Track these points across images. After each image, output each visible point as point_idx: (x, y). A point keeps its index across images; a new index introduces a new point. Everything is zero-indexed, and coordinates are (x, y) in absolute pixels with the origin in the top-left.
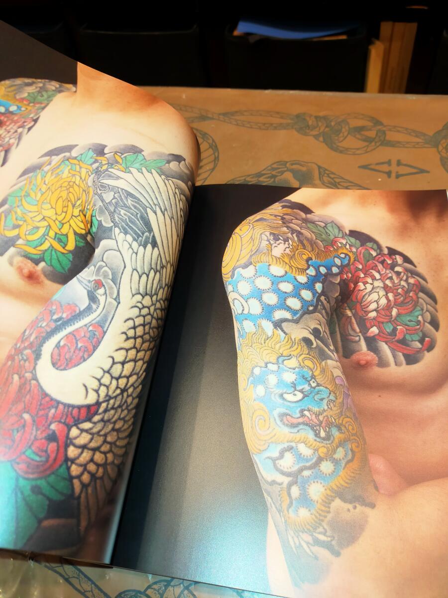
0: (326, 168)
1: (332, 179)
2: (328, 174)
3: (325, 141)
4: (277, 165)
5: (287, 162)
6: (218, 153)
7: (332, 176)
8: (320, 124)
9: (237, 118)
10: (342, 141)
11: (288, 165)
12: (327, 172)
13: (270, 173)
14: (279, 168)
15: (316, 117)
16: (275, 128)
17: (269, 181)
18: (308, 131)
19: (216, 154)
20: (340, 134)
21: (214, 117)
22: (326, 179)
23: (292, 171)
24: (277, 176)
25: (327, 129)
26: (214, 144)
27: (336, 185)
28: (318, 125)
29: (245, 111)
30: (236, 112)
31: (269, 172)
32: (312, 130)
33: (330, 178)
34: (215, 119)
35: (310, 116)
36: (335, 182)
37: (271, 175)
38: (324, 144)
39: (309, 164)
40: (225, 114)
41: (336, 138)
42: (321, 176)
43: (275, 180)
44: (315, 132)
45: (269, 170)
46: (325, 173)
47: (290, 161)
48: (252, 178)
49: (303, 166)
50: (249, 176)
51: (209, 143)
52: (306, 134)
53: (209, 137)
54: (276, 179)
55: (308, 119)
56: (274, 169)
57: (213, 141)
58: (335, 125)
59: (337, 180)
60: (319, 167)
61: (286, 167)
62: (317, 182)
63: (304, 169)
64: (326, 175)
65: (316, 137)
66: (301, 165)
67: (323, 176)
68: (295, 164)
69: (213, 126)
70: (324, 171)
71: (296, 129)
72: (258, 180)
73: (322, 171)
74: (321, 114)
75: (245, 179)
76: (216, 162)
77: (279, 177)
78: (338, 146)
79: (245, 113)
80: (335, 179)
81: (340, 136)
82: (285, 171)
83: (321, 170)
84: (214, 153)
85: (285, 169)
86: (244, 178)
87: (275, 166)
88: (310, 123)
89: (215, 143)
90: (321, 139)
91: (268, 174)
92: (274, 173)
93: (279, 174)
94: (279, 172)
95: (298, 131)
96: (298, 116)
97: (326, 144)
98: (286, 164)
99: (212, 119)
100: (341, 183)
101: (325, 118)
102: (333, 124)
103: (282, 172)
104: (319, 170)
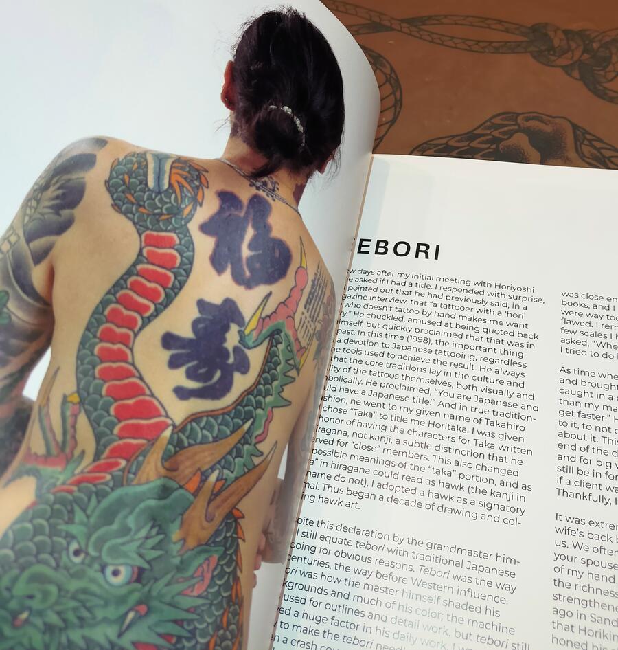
0: (588, 129)
1: (599, 150)
2: (590, 141)
3: (582, 78)
4: (502, 119)
5: (519, 114)
6: (401, 93)
7: (598, 145)
8: (573, 45)
9: (430, 28)
10: (612, 80)
11: (520, 120)
12: (588, 137)
13: (490, 134)
14: (506, 126)
15: (566, 32)
16: (497, 51)
17: (489, 148)
18: (553, 58)
19: (398, 94)
20: (607, 66)
21: (393, 26)
22: (586, 150)
23: (528, 132)
24: (502, 140)
25: (586, 56)
26: (393, 75)
27: (605, 161)
28: (570, 47)
29: (446, 17)
30: (430, 18)
31: (488, 132)
32: (559, 57)
33: (594, 147)
34: (393, 30)
35: (556, 29)
36: (604, 156)
37: (490, 137)
38: (581, 83)
39: (557, 120)
40: (411, 21)
41: (602, 73)
42: (578, 143)
43: (497, 147)
44: (564, 61)
45: (489, 128)
46: (585, 138)
47: (523, 113)
48: (459, 141)
49: (546, 124)
50: (454, 137)
51: (385, 74)
52: (548, 64)
53: (385, 63)
54: (501, 146)
55: (551, 34)
56: (496, 127)
57: (392, 69)
58: (599, 48)
59: (608, 153)
60: (575, 127)
61: (517, 124)
62: (572, 154)
63: (548, 129)
64: (586, 142)
65: (567, 69)
66: (542, 121)
67: (582, 143)
68: (533, 119)
69: (391, 42)
70: (583, 134)
71: (531, 52)
72: (468, 145)
73: (581, 135)
74: (575, 27)
75: (447, 143)
76: (398, 109)
77: (504, 143)
78: (605, 88)
79: (444, 21)
80: (602, 151)
81: (607, 70)
82: (516, 131)
83: (578, 132)
84: (393, 93)
85: (516, 127)
86: (444, 141)
87: (497, 121)
88: (556, 42)
89: (396, 74)
90: (576, 74)
91: (487, 135)
92: (496, 133)
93: (506, 137)
94: (504, 133)
95: (534, 57)
96: (535, 29)
97: (586, 85)
98: (517, 117)
99: (390, 29)
100: (612, 159)
101: (581, 34)
102: (595, 46)
103: (511, 134)
104: (574, 133)
